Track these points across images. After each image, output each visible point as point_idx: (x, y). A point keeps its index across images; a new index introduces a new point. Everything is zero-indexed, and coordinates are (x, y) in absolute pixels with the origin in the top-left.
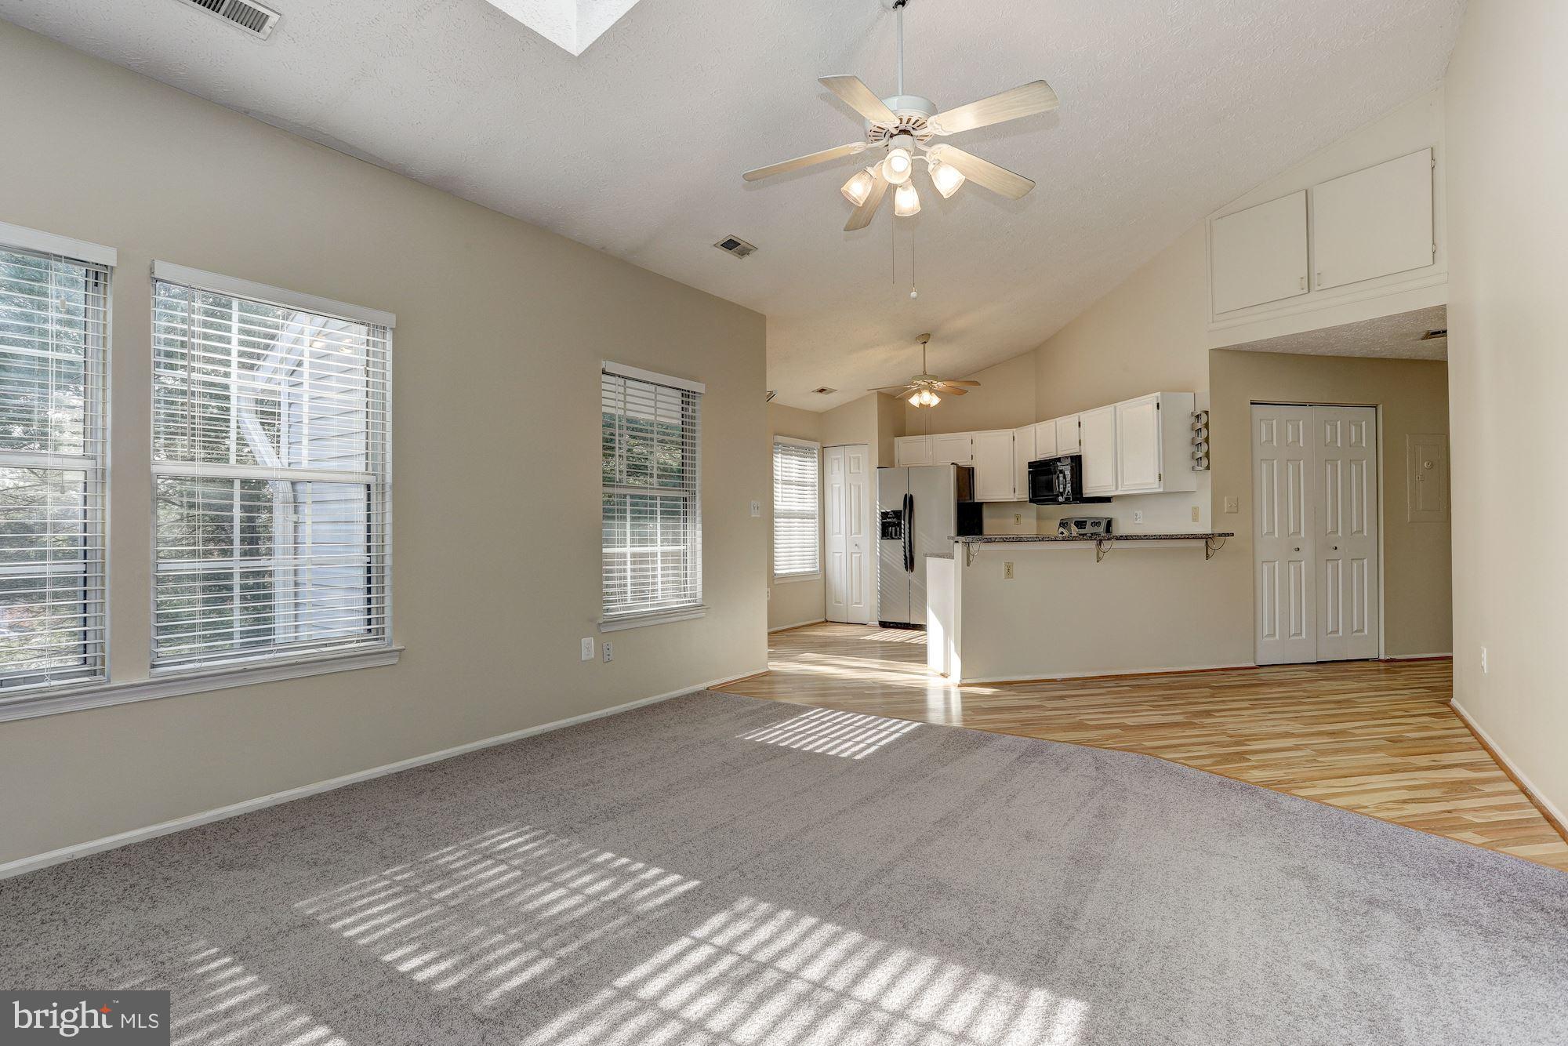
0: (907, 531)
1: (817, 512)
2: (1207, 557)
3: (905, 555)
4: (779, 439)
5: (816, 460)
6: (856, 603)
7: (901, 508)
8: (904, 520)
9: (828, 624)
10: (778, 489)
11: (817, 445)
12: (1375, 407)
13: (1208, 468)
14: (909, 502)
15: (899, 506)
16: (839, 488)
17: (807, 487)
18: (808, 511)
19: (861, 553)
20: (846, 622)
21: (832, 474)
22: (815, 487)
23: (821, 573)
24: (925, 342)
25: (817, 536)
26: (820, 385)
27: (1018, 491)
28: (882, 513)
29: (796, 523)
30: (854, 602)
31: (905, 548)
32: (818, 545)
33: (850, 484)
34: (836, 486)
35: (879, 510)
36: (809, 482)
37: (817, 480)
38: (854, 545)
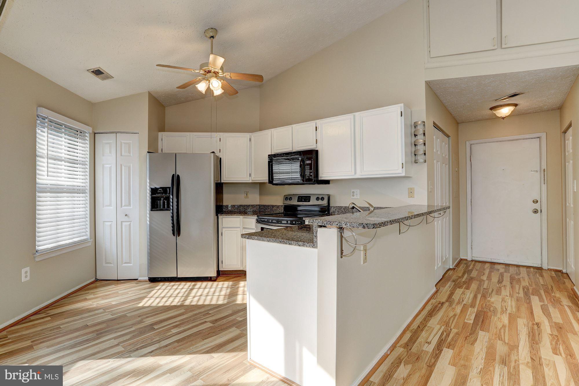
0: (175, 204)
1: (88, 188)
3: (173, 223)
4: (44, 112)
5: (88, 142)
6: (126, 263)
7: (170, 185)
8: (173, 195)
9: (98, 284)
11: (88, 130)
12: (449, 137)
13: (425, 162)
14: (176, 180)
15: (168, 184)
16: (110, 168)
17: (77, 164)
18: (77, 186)
19: (131, 221)
20: (117, 279)
21: (103, 156)
22: (86, 166)
23: (92, 240)
24: (213, 37)
25: (88, 209)
26: (95, 66)
27: (253, 175)
28: (152, 189)
29: (65, 197)
30: (124, 262)
31: (173, 217)
32: (88, 216)
33: (121, 165)
34: (108, 166)
35: (149, 187)
36: (80, 161)
37: (88, 160)
38: (124, 215)
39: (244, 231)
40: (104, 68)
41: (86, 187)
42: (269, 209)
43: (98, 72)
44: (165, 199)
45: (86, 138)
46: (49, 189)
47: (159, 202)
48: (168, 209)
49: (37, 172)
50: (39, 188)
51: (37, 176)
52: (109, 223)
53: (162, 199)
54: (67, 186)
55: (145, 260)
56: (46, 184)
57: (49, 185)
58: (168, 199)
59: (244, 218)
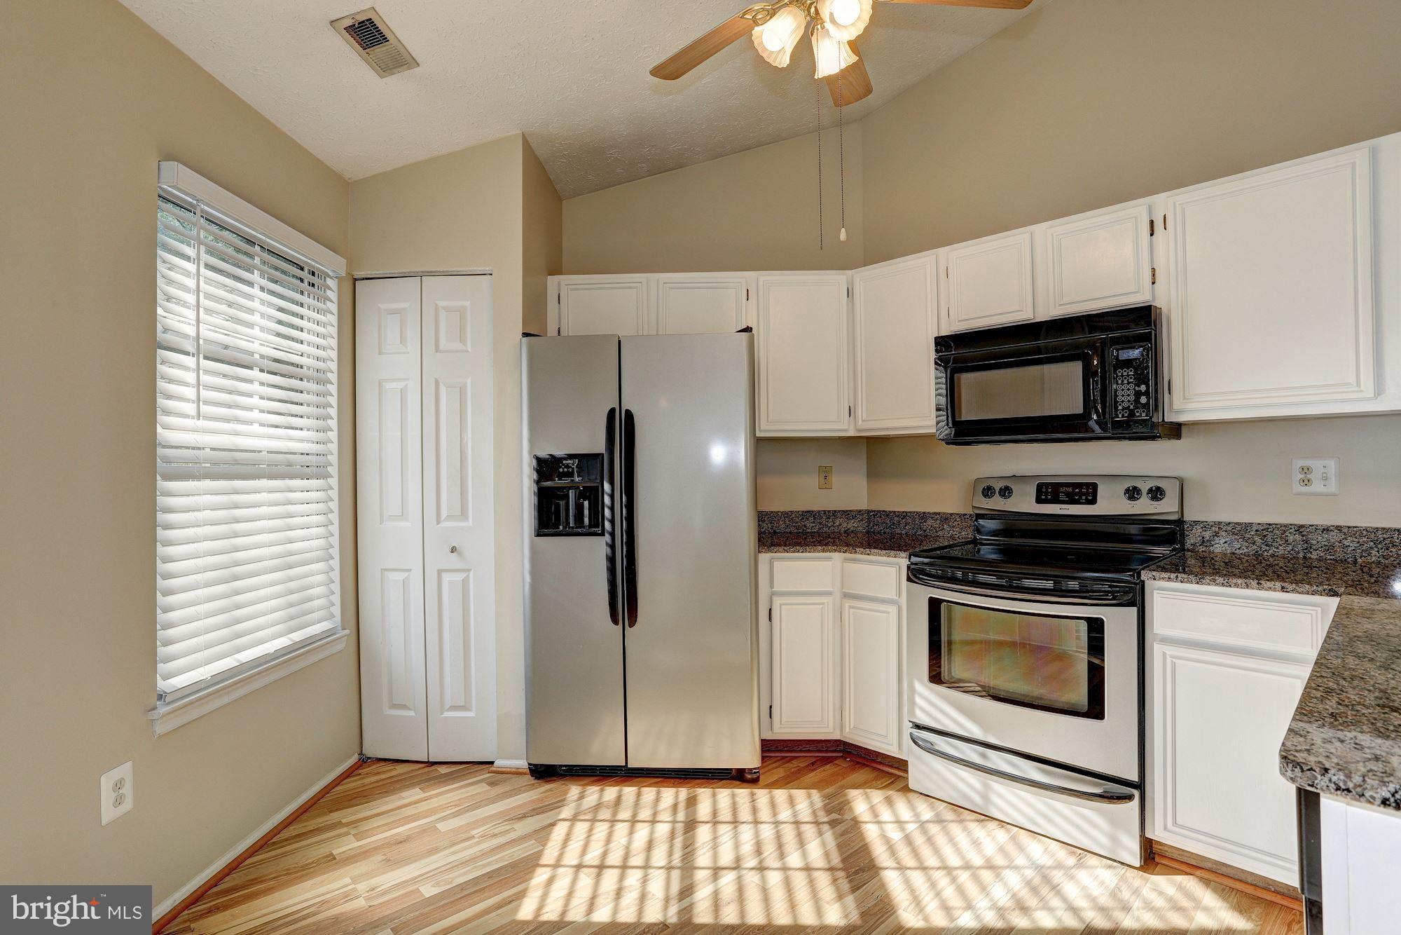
0: (619, 512)
1: (334, 459)
3: (610, 582)
5: (333, 307)
6: (453, 708)
7: (600, 446)
8: (612, 483)
11: (331, 264)
14: (622, 429)
15: (594, 442)
16: (403, 393)
17: (301, 380)
18: (302, 454)
19: (469, 570)
20: (427, 760)
21: (380, 353)
22: (329, 386)
23: (347, 631)
25: (335, 529)
27: (861, 412)
28: (539, 460)
29: (263, 492)
30: (449, 706)
31: (611, 560)
32: (335, 552)
33: (437, 383)
34: (393, 385)
35: (530, 452)
36: (309, 368)
37: (333, 366)
38: (448, 550)
39: (850, 607)
40: (387, 17)
41: (329, 457)
42: (906, 524)
43: (367, 34)
44: (582, 495)
45: (329, 293)
46: (209, 465)
47: (562, 503)
48: (595, 528)
49: (161, 401)
50: (167, 460)
51: (161, 418)
52: (400, 576)
53: (572, 494)
54: (271, 452)
55: (517, 705)
56: (193, 448)
57: (208, 450)
58: (593, 494)
59: (846, 560)
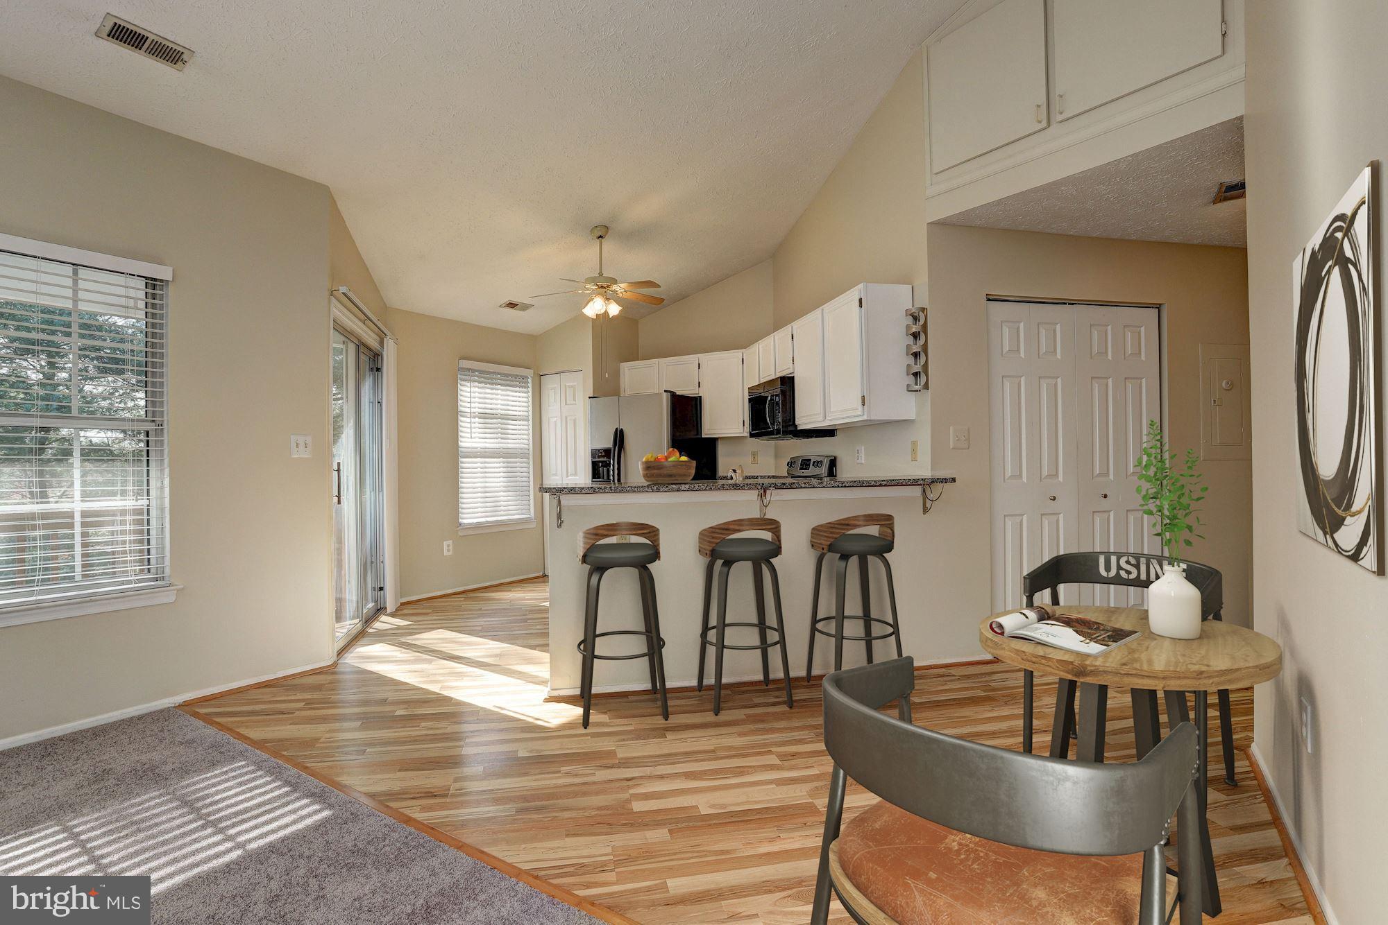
0: (616, 470)
1: (532, 450)
2: (925, 510)
4: (465, 364)
10: (464, 423)
11: (529, 373)
12: (1159, 307)
13: (926, 387)
14: (619, 437)
15: (608, 444)
16: (556, 422)
17: (517, 421)
21: (549, 406)
22: (529, 422)
24: (601, 237)
25: (531, 479)
26: (506, 300)
28: (592, 451)
32: (531, 488)
33: (566, 417)
34: (553, 419)
35: (590, 448)
36: (519, 415)
40: (515, 300)
43: (512, 305)
44: (606, 465)
46: (473, 454)
47: (599, 468)
49: (460, 434)
50: (462, 452)
51: (460, 439)
56: (471, 448)
57: (475, 450)
58: (609, 464)
